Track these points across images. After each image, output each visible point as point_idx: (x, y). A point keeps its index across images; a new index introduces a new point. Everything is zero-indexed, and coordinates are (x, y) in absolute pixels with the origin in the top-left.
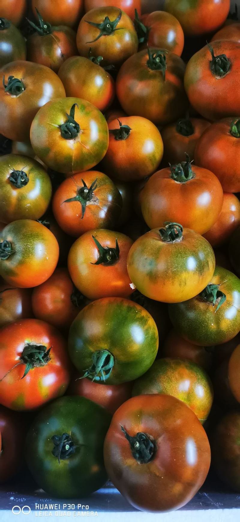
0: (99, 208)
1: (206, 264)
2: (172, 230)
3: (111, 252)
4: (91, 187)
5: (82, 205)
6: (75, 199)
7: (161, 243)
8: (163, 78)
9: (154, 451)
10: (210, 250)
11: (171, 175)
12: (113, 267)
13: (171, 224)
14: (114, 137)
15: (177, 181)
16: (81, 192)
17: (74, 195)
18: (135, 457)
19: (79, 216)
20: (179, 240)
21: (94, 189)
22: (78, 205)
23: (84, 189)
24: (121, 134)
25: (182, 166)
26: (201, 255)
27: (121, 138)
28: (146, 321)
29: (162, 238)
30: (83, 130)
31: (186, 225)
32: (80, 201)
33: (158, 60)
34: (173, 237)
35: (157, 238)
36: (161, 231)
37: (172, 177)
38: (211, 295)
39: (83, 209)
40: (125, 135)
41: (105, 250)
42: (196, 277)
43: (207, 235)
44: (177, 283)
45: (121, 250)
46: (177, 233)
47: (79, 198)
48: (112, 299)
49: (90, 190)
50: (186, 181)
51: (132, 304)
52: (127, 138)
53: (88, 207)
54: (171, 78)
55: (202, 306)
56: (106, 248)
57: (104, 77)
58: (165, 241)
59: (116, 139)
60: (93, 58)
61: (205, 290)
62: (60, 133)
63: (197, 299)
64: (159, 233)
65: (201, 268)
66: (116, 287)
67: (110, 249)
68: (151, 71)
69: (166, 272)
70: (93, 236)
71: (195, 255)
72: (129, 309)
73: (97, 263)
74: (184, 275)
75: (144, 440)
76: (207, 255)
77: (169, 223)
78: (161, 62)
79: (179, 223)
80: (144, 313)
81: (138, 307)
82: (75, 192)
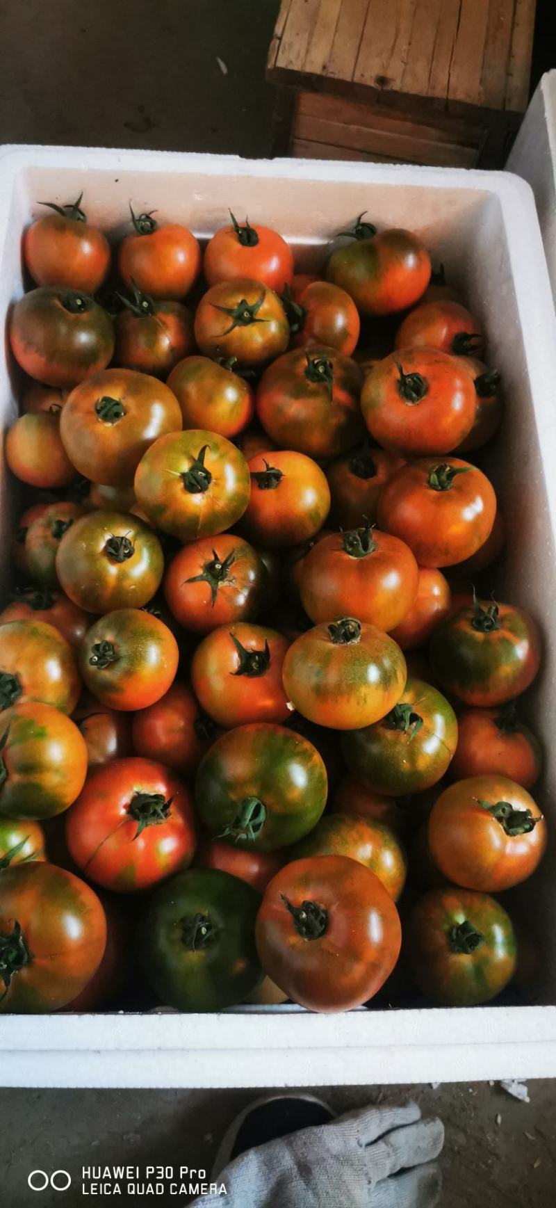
0: (237, 592)
1: (393, 675)
2: (346, 628)
3: (257, 658)
4: (226, 561)
5: (212, 587)
6: (201, 578)
7: (331, 645)
8: (330, 396)
9: (326, 923)
10: (398, 654)
11: (343, 546)
12: (261, 678)
13: (344, 620)
14: (257, 484)
15: (352, 555)
16: (210, 568)
17: (200, 572)
18: (301, 933)
19: (207, 604)
20: (356, 641)
21: (230, 565)
22: (206, 586)
23: (215, 565)
24: (268, 481)
25: (359, 534)
26: (387, 663)
27: (268, 486)
28: (311, 756)
29: (332, 638)
30: (216, 479)
31: (366, 619)
32: (209, 582)
33: (321, 370)
34: (349, 636)
35: (325, 638)
36: (331, 628)
37: (345, 550)
38: (402, 719)
39: (214, 593)
40: (274, 480)
41: (248, 653)
42: (380, 692)
43: (396, 634)
44: (353, 701)
45: (273, 653)
46: (353, 630)
47: (207, 576)
48: (261, 726)
49: (225, 565)
50: (365, 555)
51: (289, 732)
52: (277, 485)
53: (220, 590)
54: (341, 395)
55: (389, 735)
56: (250, 651)
57: (239, 389)
58: (336, 642)
59: (260, 487)
60: (222, 360)
61: (393, 712)
62: (182, 484)
63: (382, 725)
64: (328, 630)
65: (387, 679)
66: (264, 708)
67: (256, 653)
68: (312, 385)
69: (339, 685)
70: (231, 634)
71: (378, 662)
72: (287, 739)
73: (239, 673)
74: (363, 690)
75: (312, 911)
76: (394, 662)
77: (342, 618)
78: (326, 372)
79: (356, 618)
80: (307, 745)
81: (299, 737)
82: (202, 567)
